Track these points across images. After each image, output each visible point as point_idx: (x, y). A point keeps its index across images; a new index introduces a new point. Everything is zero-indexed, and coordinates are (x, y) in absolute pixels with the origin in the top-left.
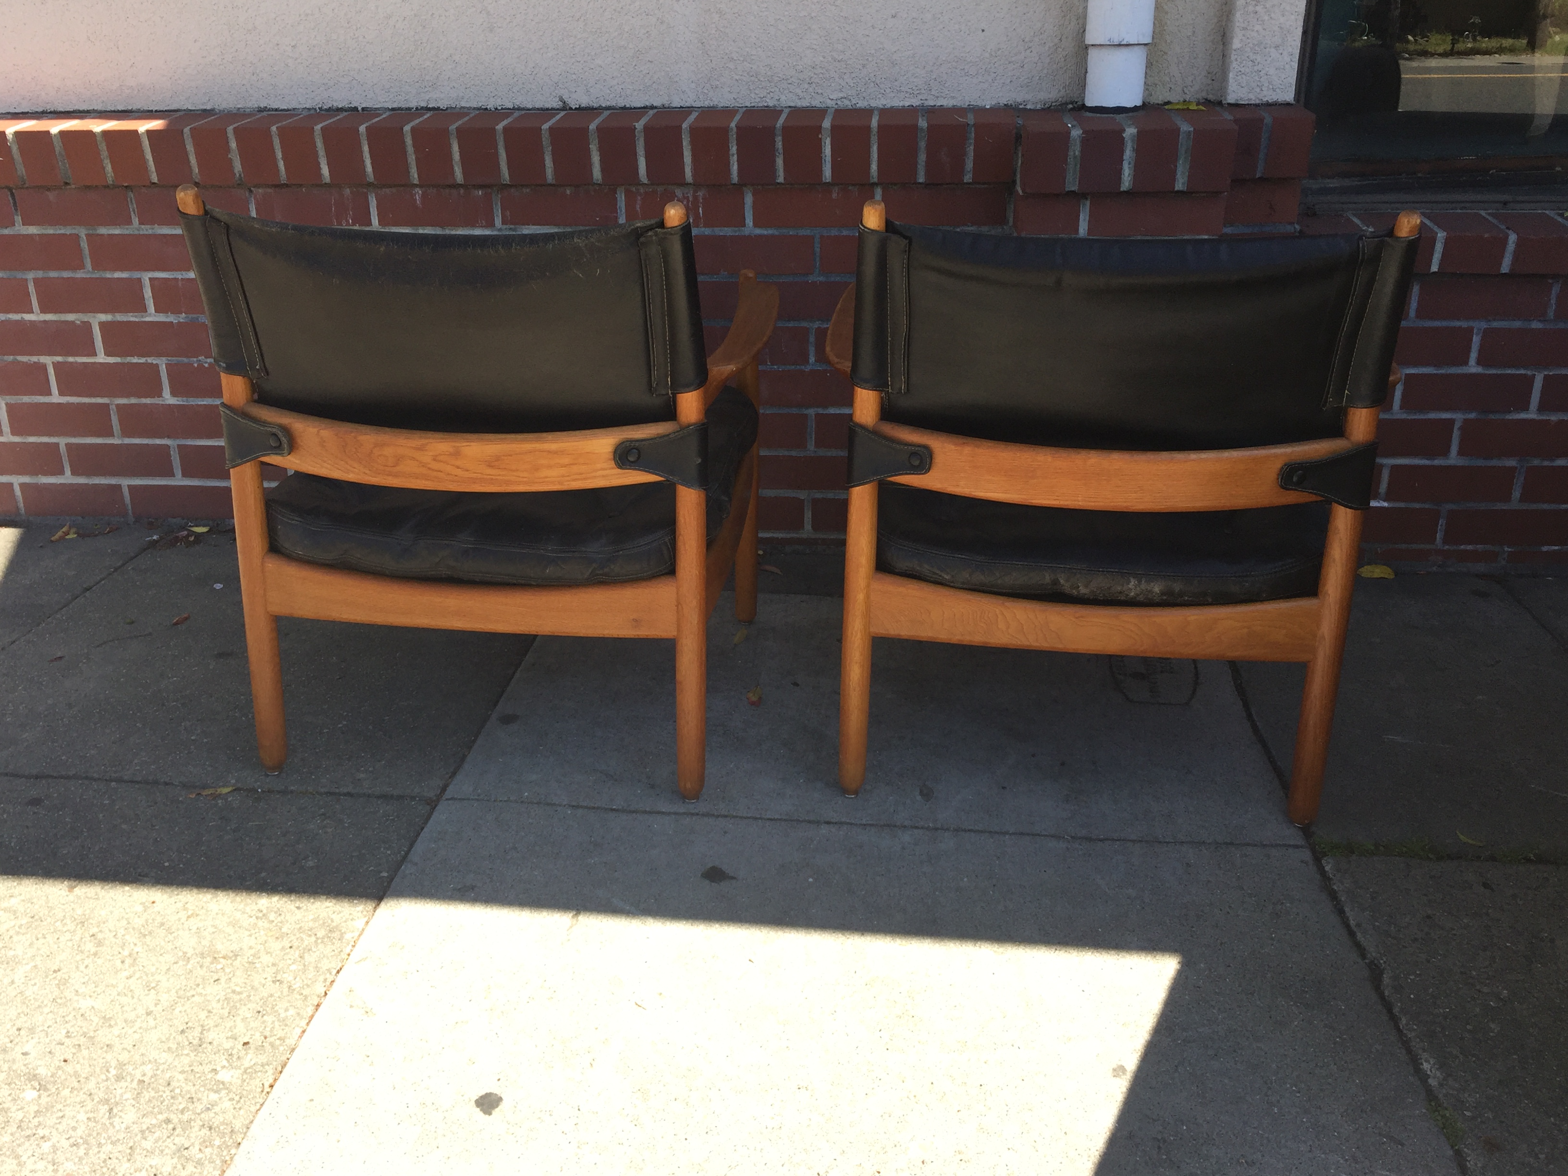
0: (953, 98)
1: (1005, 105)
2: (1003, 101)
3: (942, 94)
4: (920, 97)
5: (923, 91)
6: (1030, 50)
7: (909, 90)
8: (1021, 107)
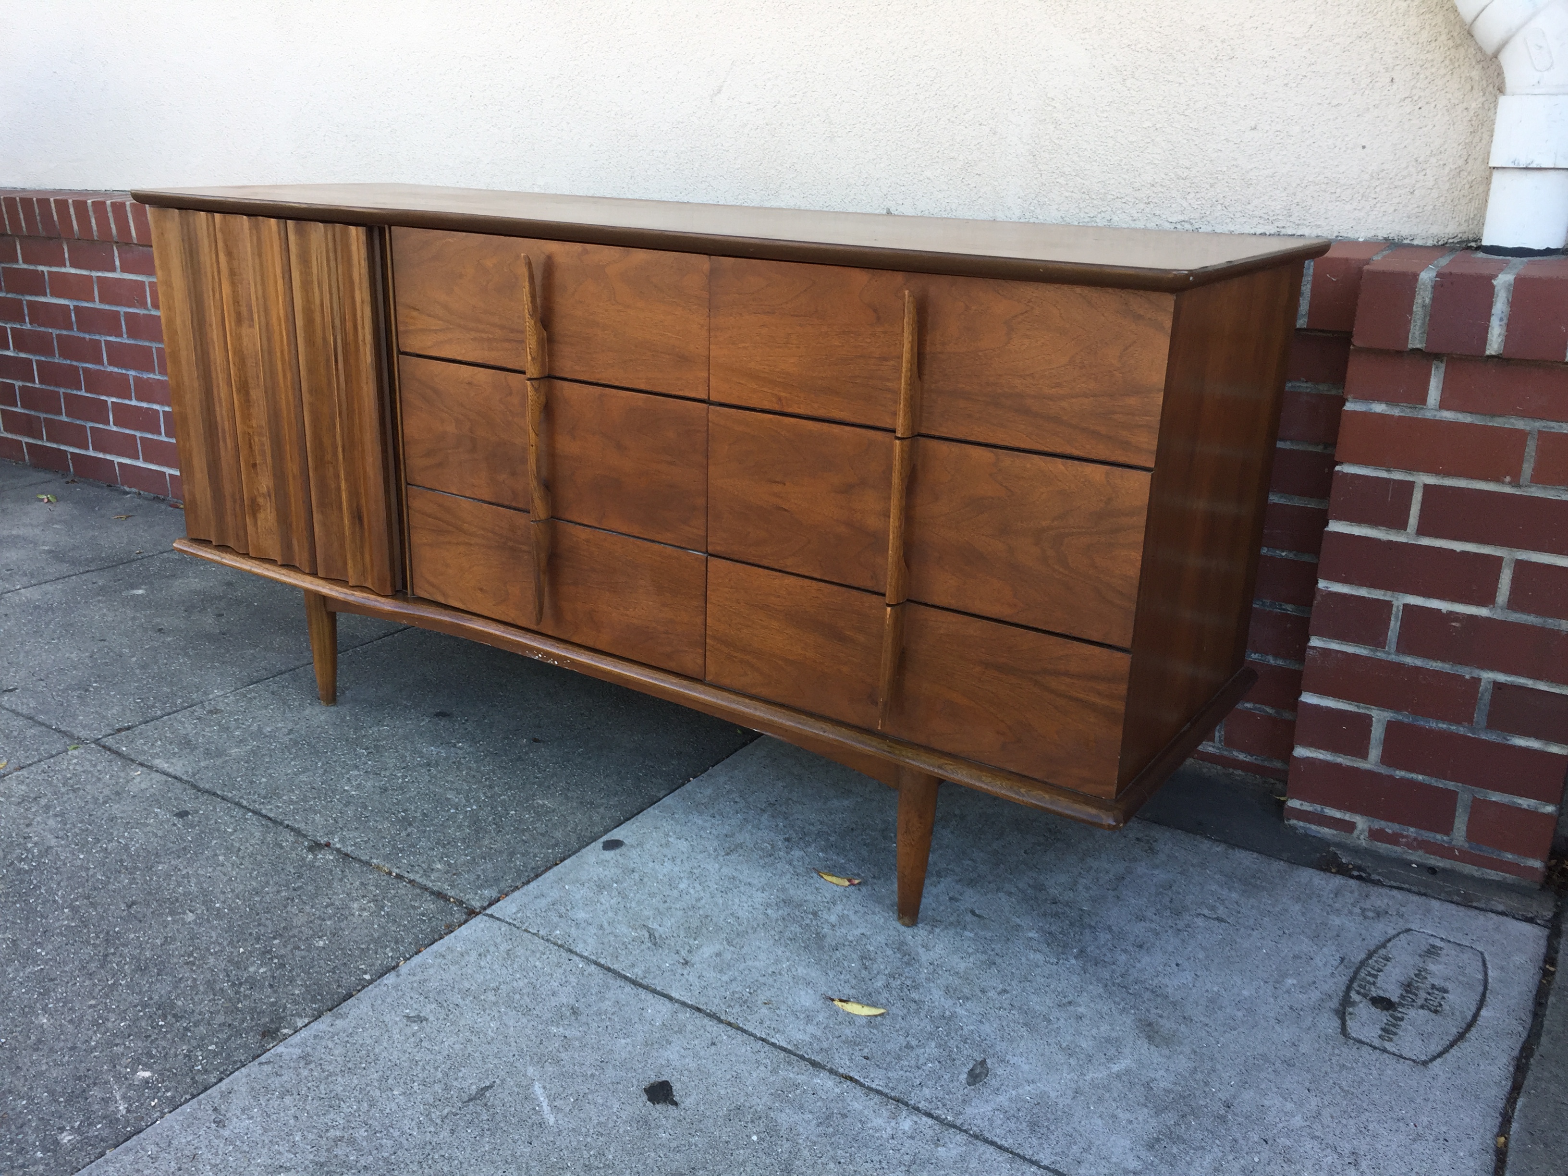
0: (1319, 226)
1: (1385, 239)
2: (1382, 234)
3: (1305, 222)
4: (1276, 224)
5: (1279, 217)
6: (1424, 173)
7: (1263, 215)
8: (1405, 242)
